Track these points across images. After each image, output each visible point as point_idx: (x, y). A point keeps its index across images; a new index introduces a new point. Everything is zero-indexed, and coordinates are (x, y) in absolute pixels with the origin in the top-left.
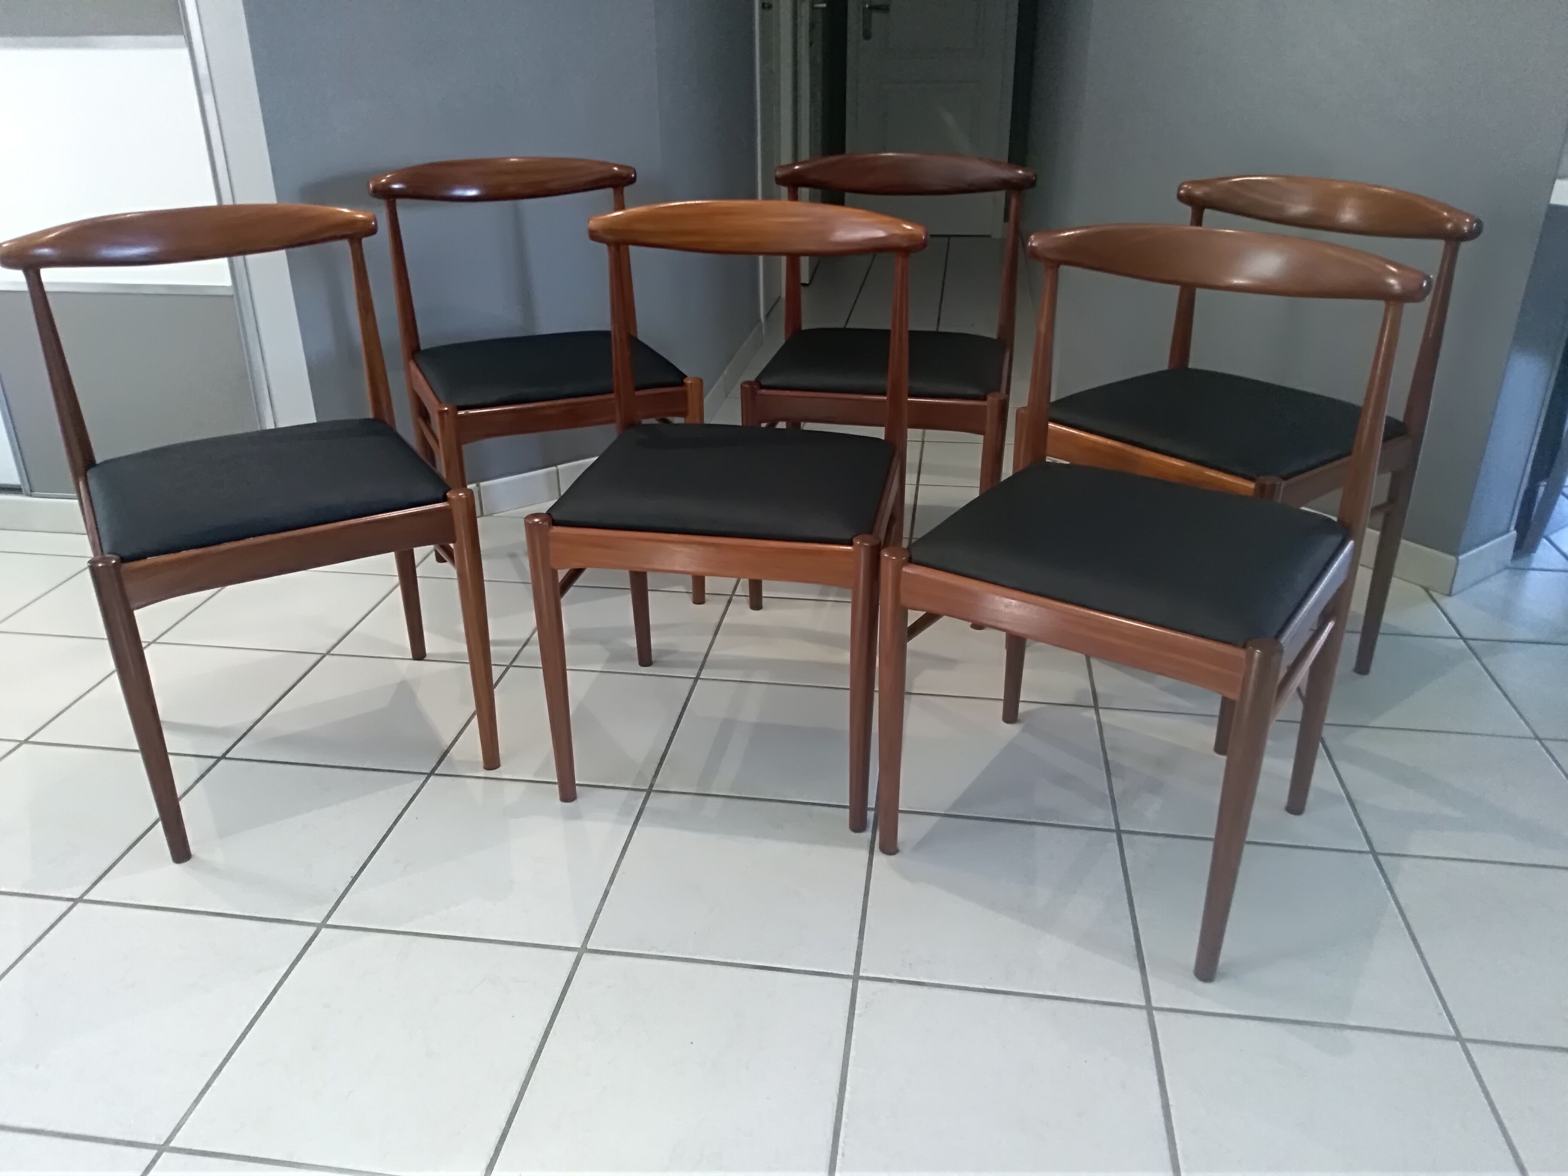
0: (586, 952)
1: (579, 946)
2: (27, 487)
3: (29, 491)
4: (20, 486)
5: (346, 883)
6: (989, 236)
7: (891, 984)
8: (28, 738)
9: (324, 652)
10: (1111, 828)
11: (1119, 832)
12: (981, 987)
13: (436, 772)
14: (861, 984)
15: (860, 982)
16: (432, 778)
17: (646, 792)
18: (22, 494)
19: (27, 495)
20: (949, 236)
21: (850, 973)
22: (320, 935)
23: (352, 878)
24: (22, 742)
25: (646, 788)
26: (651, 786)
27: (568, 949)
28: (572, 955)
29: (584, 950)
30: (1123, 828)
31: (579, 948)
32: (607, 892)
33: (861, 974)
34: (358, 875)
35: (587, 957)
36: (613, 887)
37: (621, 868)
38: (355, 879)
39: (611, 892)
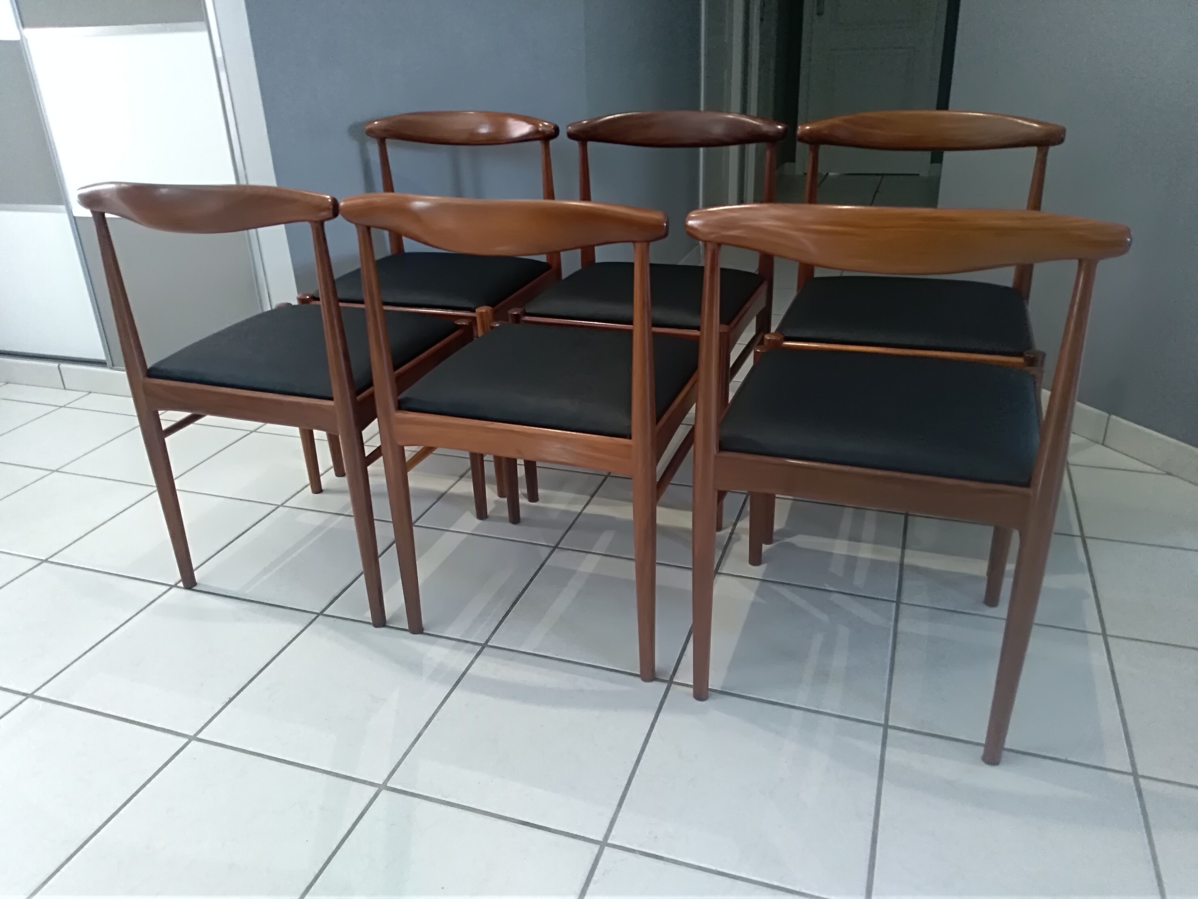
0: (385, 789)
1: (381, 783)
2: (109, 363)
3: (111, 365)
4: (105, 361)
5: (223, 703)
6: (918, 175)
7: (634, 854)
8: (48, 559)
9: (279, 504)
10: (880, 722)
11: (886, 727)
12: (714, 868)
13: (324, 613)
14: (607, 850)
15: (606, 848)
16: (320, 617)
17: (481, 647)
18: (107, 367)
19: (111, 368)
20: (883, 175)
21: (600, 838)
22: (189, 746)
23: (229, 699)
24: (43, 561)
25: (483, 642)
26: (488, 641)
27: (372, 784)
28: (373, 790)
29: (384, 787)
30: (890, 723)
31: (381, 784)
32: (419, 735)
33: (609, 841)
34: (234, 697)
35: (384, 794)
36: (426, 731)
37: (438, 714)
38: (231, 700)
39: (423, 735)
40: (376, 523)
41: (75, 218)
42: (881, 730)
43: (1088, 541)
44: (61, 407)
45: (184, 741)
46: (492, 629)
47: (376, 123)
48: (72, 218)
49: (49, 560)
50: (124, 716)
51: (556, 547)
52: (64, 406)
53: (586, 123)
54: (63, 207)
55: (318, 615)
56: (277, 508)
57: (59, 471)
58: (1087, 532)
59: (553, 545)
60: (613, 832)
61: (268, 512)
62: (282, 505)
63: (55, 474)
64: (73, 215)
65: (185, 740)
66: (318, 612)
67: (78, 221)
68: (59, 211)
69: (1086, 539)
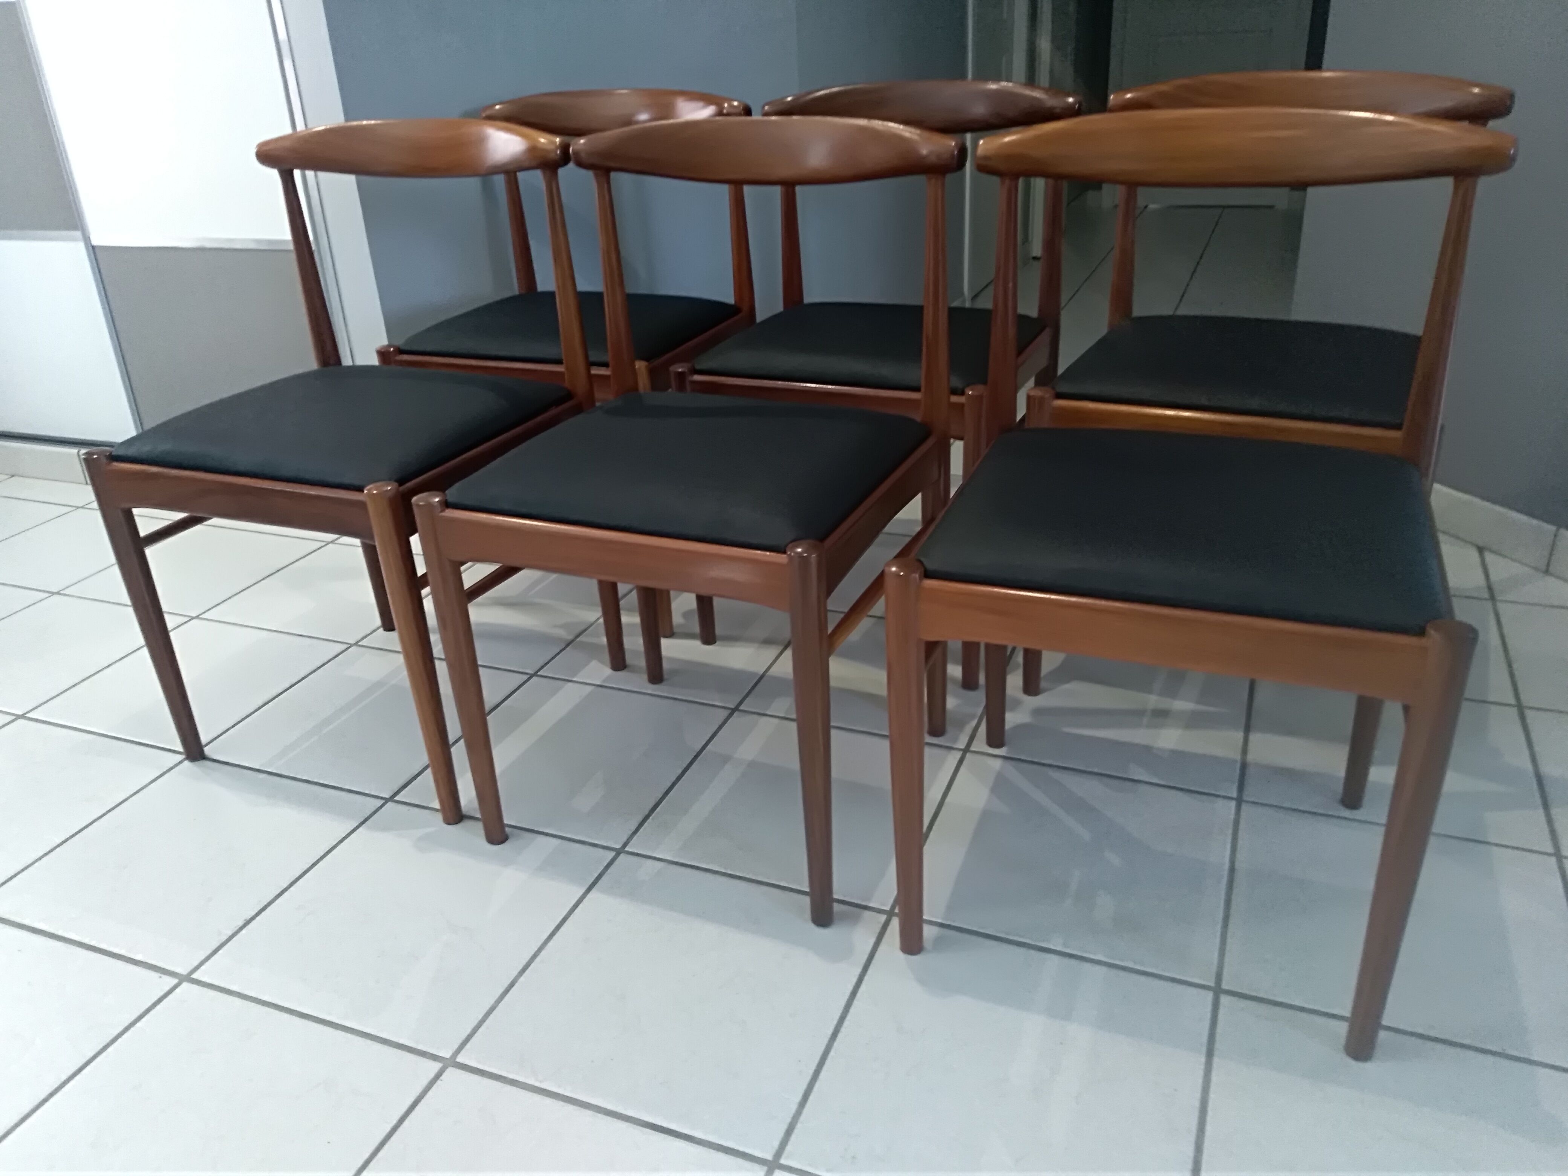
0: (452, 1066)
5: (235, 928)
8: (25, 713)
9: (352, 642)
10: (1209, 984)
11: (1218, 991)
13: (395, 798)
15: (777, 1172)
16: (389, 804)
17: (615, 853)
21: (769, 1157)
22: (178, 990)
23: (245, 922)
24: (18, 717)
25: (618, 846)
26: (625, 845)
27: (434, 1058)
28: (436, 1066)
29: (452, 1062)
30: (1225, 986)
31: (447, 1058)
32: (512, 985)
33: (783, 1161)
34: (253, 918)
35: (451, 1072)
36: (522, 979)
37: (543, 953)
38: (248, 922)
39: (517, 985)
40: (481, 671)
41: (93, 247)
42: (1210, 995)
43: (1529, 714)
44: (78, 508)
45: (173, 981)
46: (633, 828)
47: (497, 107)
48: (91, 248)
49: (26, 715)
50: (93, 943)
51: (736, 709)
52: (82, 507)
53: (791, 101)
54: (78, 234)
55: (387, 800)
56: (350, 647)
57: (60, 594)
58: (1526, 699)
59: (733, 707)
60: (789, 1148)
61: (335, 653)
62: (356, 644)
63: (56, 597)
64: (91, 244)
65: (175, 981)
66: (387, 797)
67: (97, 251)
68: (73, 239)
69: (1525, 709)
